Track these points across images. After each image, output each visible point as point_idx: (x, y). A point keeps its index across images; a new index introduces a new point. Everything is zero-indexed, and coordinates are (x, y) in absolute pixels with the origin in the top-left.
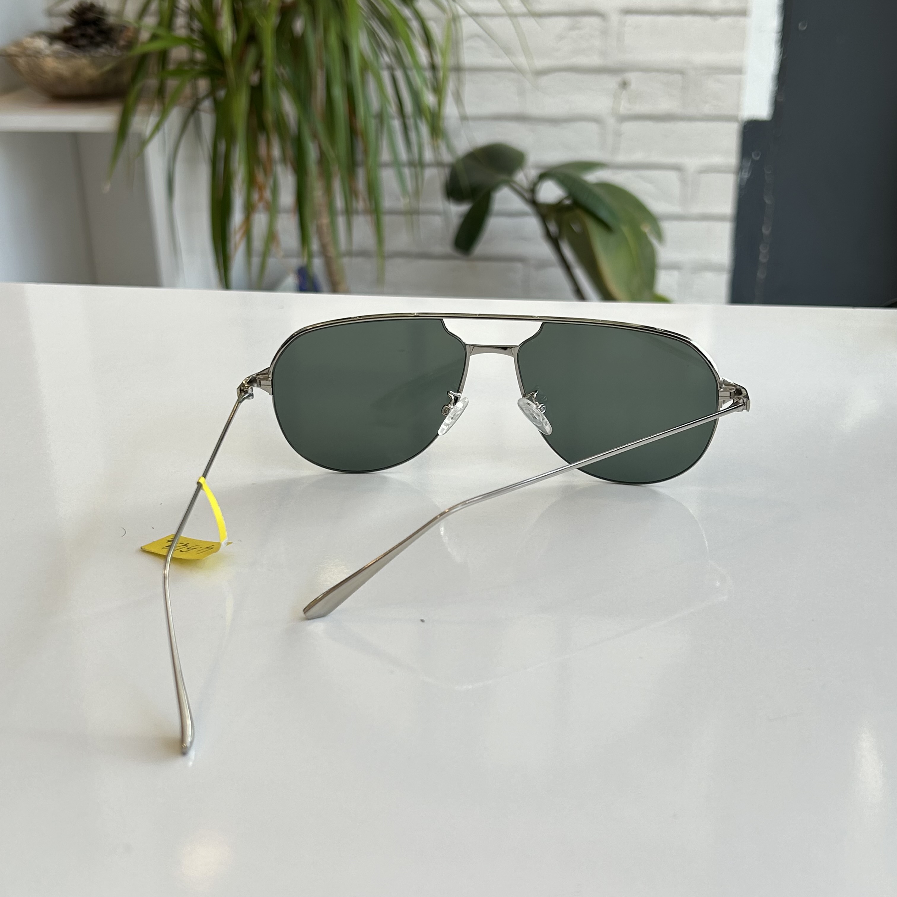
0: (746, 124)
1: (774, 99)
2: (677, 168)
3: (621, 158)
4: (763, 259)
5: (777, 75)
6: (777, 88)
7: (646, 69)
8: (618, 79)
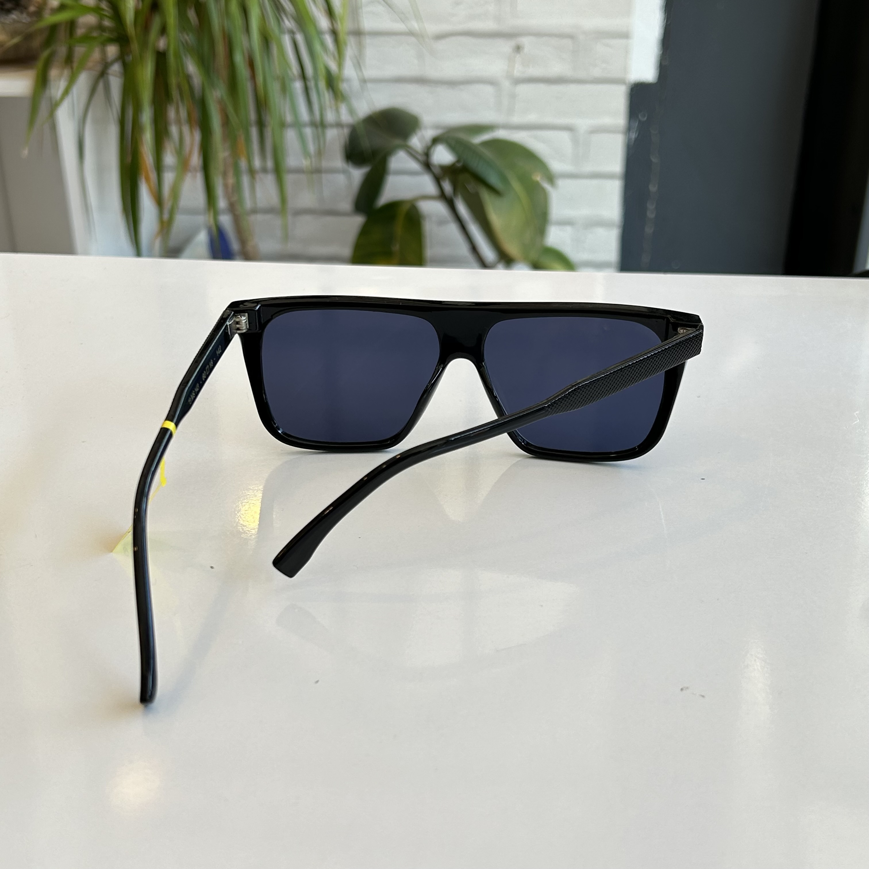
0: (633, 86)
1: (660, 62)
2: (569, 128)
3: (516, 119)
4: (651, 214)
5: (662, 40)
6: (662, 51)
7: (538, 34)
8: (512, 43)
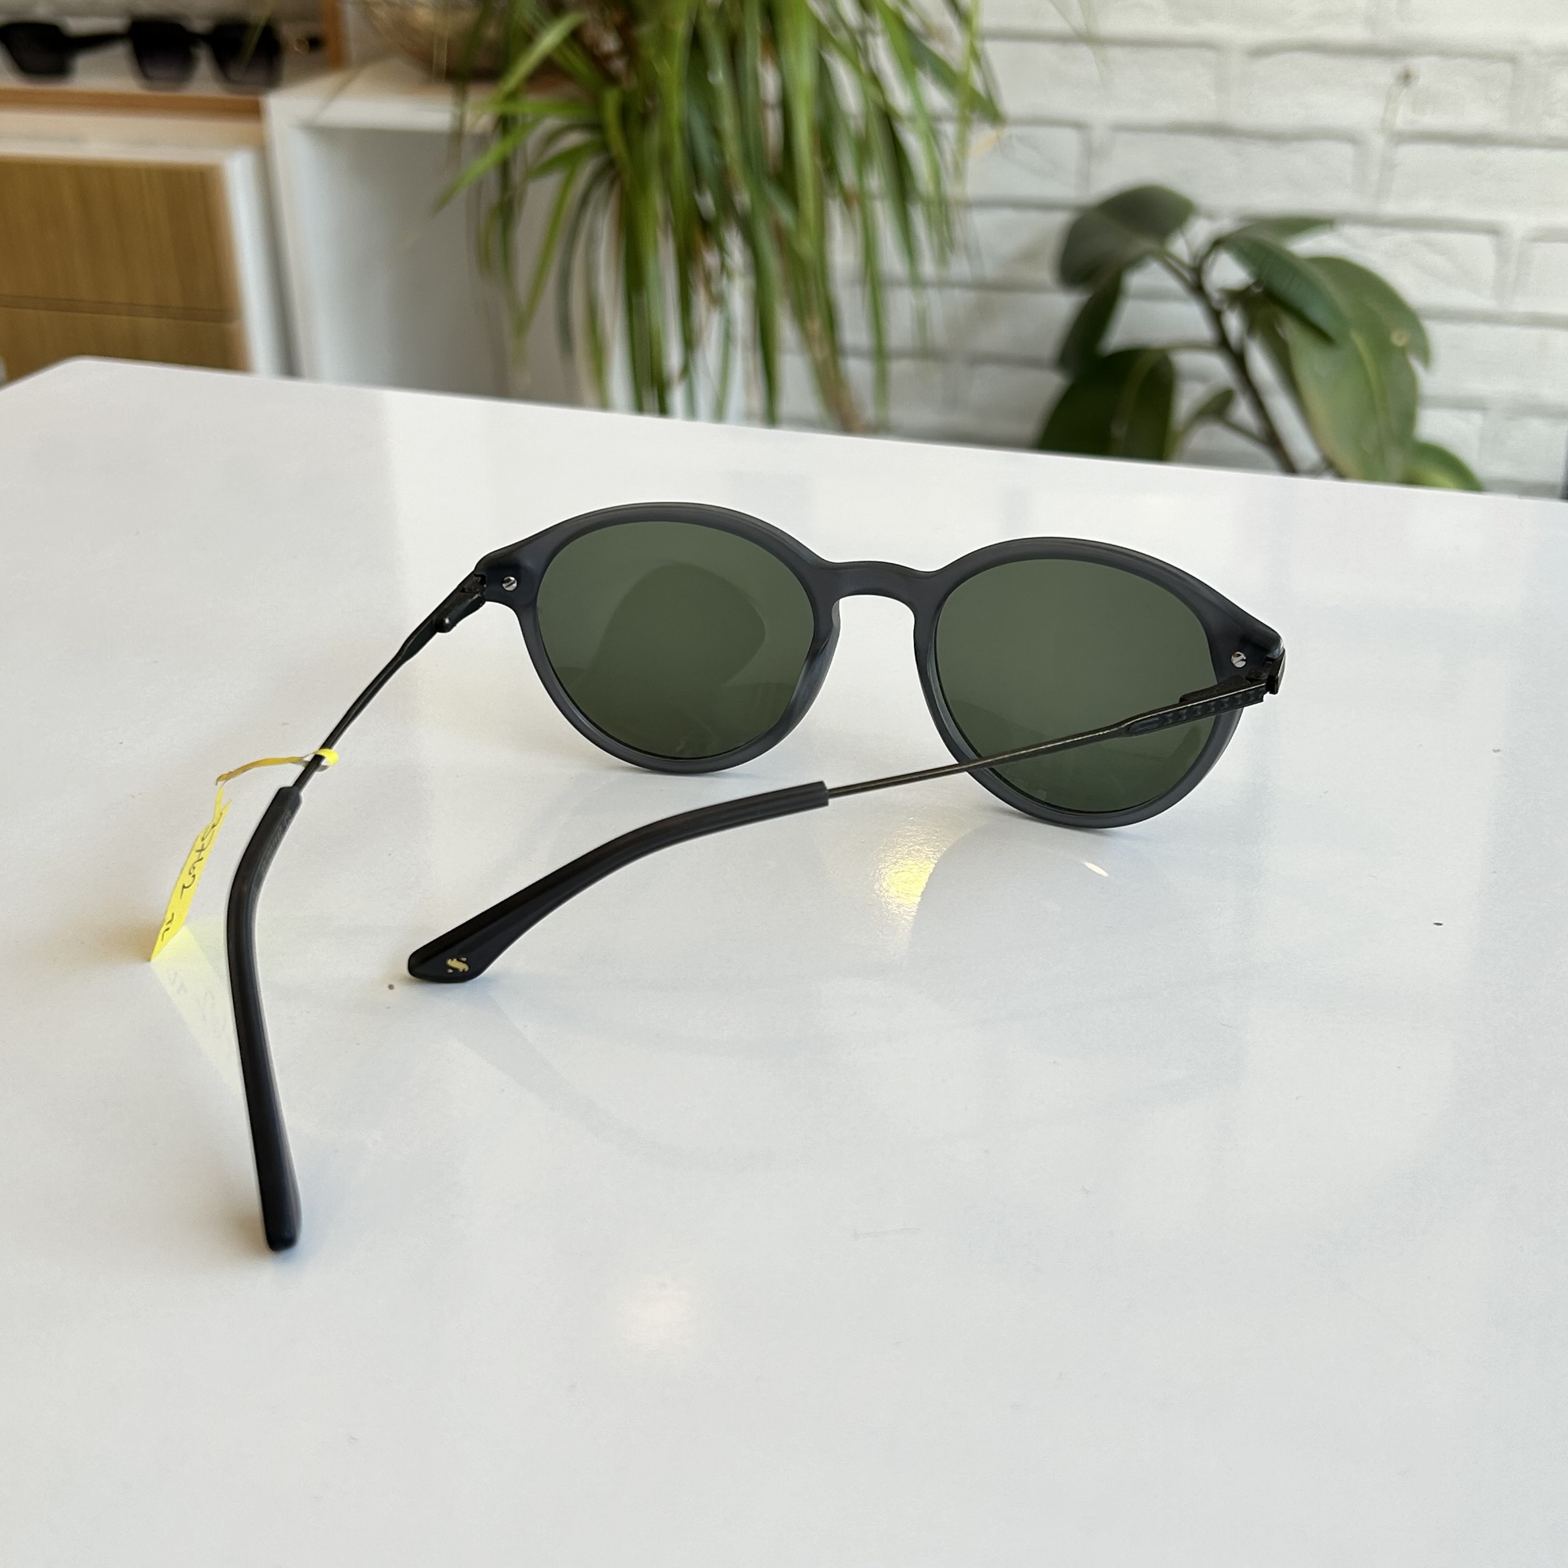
2: (1493, 230)
3: (1391, 208)
7: (1446, 52)
8: (1397, 67)
